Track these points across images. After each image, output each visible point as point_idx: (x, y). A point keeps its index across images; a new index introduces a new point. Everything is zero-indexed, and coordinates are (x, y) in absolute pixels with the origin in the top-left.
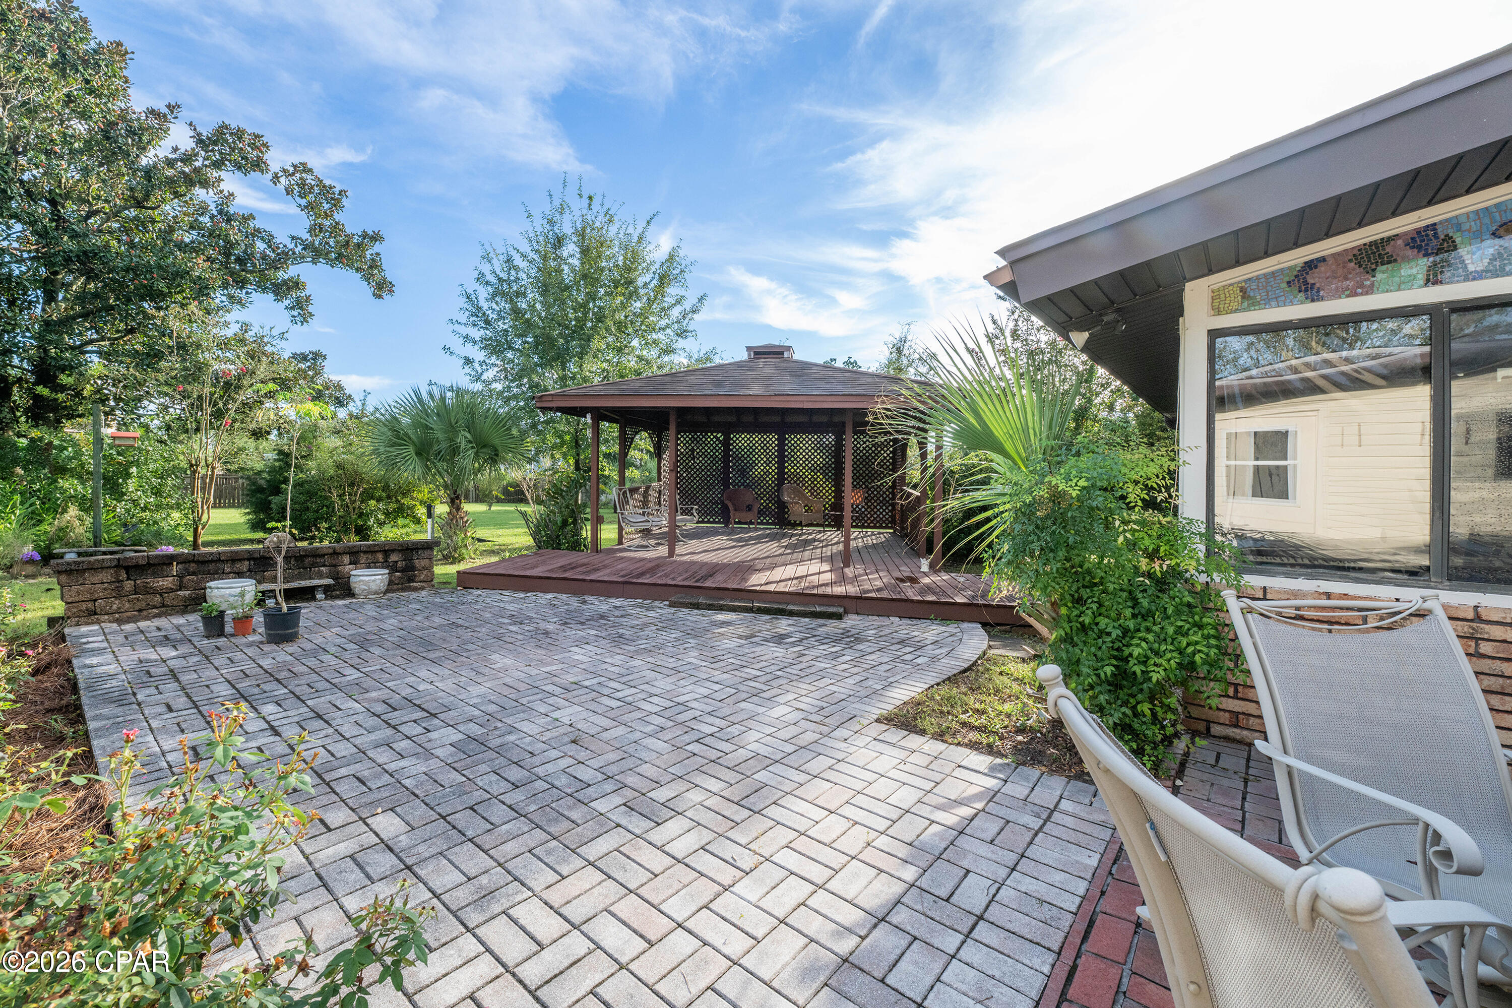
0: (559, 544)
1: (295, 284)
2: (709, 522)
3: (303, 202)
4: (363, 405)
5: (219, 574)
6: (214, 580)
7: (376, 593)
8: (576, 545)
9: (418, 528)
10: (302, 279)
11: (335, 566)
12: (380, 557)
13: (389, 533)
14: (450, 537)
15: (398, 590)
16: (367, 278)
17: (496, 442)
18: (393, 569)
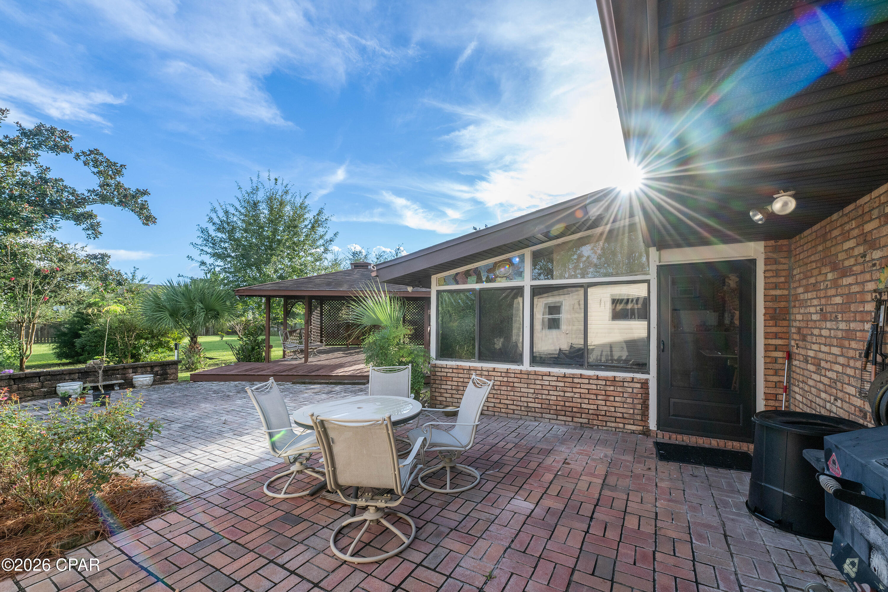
0: (250, 359)
1: (90, 216)
2: (339, 345)
3: (96, 170)
4: (133, 276)
5: (65, 380)
6: (60, 383)
7: (147, 385)
8: (258, 360)
9: (171, 353)
10: (94, 212)
11: (125, 374)
12: (149, 369)
13: (153, 357)
14: (190, 358)
15: (158, 384)
16: (139, 214)
17: (218, 308)
18: (156, 374)
